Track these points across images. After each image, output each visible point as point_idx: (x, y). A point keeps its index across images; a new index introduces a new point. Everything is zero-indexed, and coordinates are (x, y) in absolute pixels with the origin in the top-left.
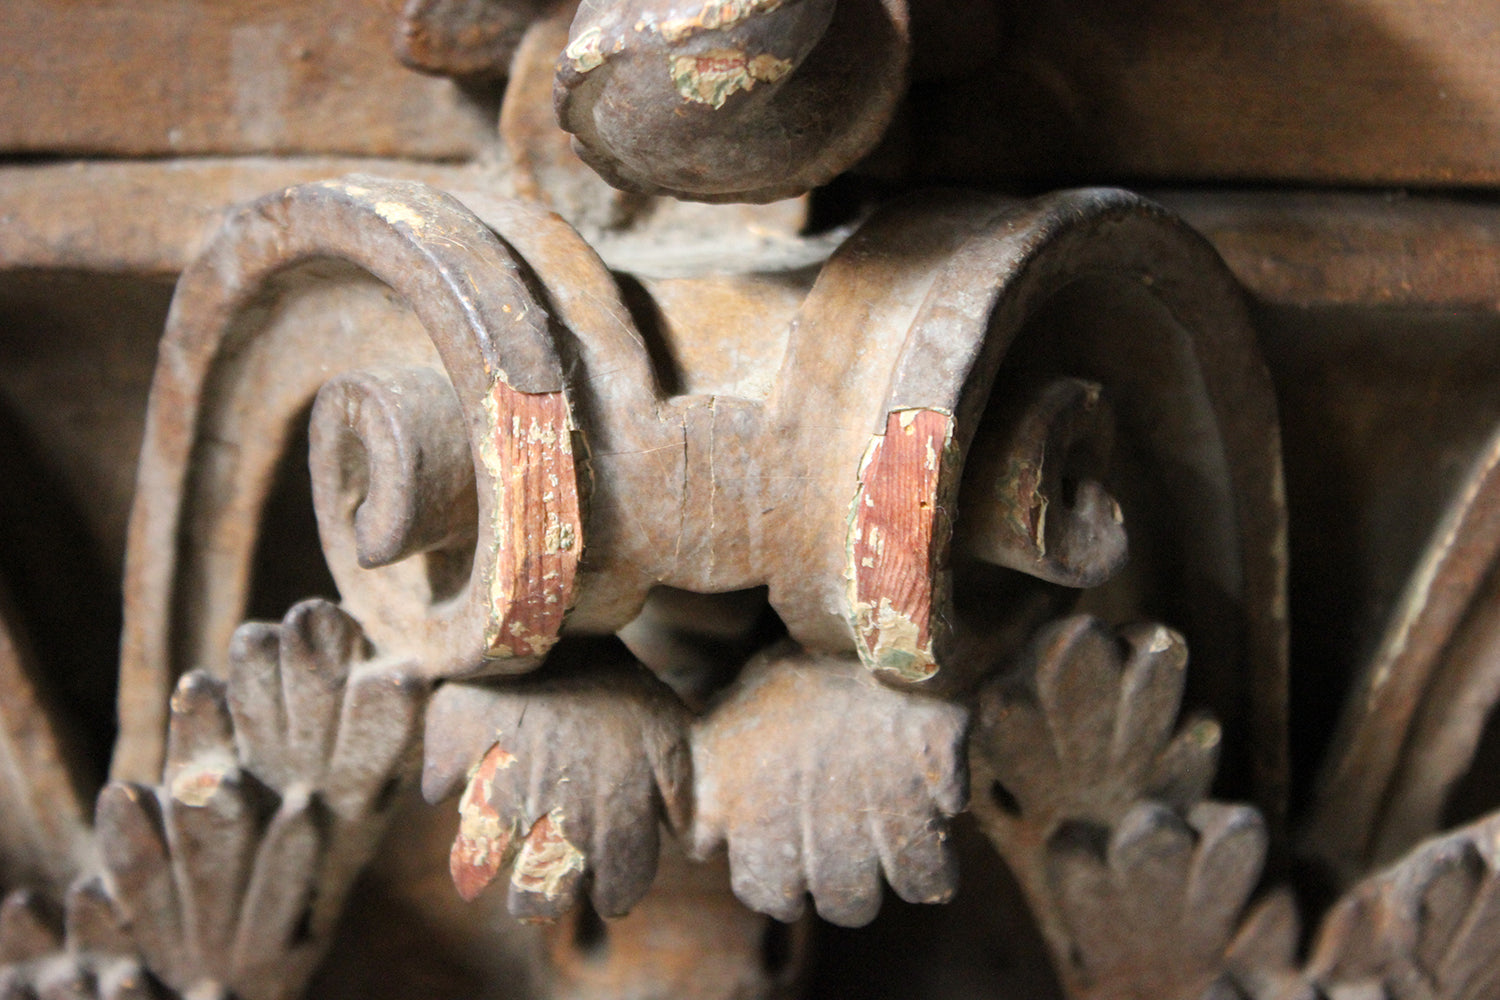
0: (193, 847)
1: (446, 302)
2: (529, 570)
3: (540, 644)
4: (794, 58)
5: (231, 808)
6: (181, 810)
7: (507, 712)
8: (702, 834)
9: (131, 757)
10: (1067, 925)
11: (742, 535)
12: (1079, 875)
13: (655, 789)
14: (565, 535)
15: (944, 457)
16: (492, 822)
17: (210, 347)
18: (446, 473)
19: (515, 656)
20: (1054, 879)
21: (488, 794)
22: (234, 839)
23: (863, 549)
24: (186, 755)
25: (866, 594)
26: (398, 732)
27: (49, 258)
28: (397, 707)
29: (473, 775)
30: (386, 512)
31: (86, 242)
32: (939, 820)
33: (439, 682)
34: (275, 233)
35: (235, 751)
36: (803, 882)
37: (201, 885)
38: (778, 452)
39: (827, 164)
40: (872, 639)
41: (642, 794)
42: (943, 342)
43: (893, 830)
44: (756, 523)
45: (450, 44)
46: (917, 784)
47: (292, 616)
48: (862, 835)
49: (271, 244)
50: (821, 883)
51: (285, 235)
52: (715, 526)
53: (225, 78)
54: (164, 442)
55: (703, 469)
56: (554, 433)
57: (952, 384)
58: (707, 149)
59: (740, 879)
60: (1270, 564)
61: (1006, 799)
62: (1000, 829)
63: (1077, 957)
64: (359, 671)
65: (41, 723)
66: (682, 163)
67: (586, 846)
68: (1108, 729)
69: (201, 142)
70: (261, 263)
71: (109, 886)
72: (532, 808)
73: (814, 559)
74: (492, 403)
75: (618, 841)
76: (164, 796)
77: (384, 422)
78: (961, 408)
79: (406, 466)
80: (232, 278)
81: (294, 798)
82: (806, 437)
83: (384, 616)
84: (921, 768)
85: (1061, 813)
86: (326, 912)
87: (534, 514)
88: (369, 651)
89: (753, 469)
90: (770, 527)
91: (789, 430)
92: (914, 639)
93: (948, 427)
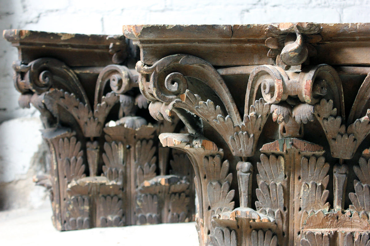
0: (251, 120)
1: (272, 73)
2: (279, 93)
3: (280, 100)
4: (298, 53)
5: (255, 116)
6: (250, 117)
7: (277, 107)
8: (293, 116)
9: (245, 115)
10: (325, 128)
11: (295, 91)
12: (325, 122)
13: (289, 112)
14: (282, 90)
15: (311, 83)
16: (276, 114)
17: (253, 80)
18: (272, 86)
19: (278, 101)
20: (323, 123)
21: (276, 112)
22: (255, 119)
23: (305, 91)
24: (251, 112)
25: (305, 95)
26: (268, 109)
27: (240, 73)
28: (268, 106)
29: (275, 111)
30: (267, 90)
31: (242, 72)
32: (312, 114)
33: (272, 104)
34: (258, 70)
35: (255, 112)
36: (301, 119)
37: (252, 124)
38: (298, 84)
39: (302, 62)
40: (306, 99)
41: (288, 112)
42: (311, 75)
43: (308, 115)
44: (296, 90)
45: (272, 55)
46: (310, 111)
47: (260, 99)
48: (306, 115)
49: (258, 71)
50: (303, 119)
51: (259, 69)
52: (293, 90)
53: (253, 59)
54: (249, 88)
55: (292, 85)
56: (281, 82)
57: (312, 78)
58: (292, 60)
59: (296, 119)
60: (342, 97)
61: (319, 116)
62: (319, 119)
63: (326, 132)
64: (265, 104)
65: (238, 112)
66: (290, 62)
67: (283, 116)
68: (327, 108)
69: (251, 64)
70: (257, 72)
71: (244, 124)
72: (279, 114)
73: (301, 92)
74: (276, 80)
75: (286, 116)
76: (249, 116)
77: (267, 83)
78: (312, 79)
79: (269, 86)
80: (255, 74)
81: (260, 116)
82: (300, 83)
83: (267, 99)
84: (310, 110)
85: (323, 117)
86: (262, 128)
87: (279, 89)
88: (266, 102)
89: (296, 85)
90: (297, 90)
91: (299, 82)
92: (309, 99)
93: (311, 81)
